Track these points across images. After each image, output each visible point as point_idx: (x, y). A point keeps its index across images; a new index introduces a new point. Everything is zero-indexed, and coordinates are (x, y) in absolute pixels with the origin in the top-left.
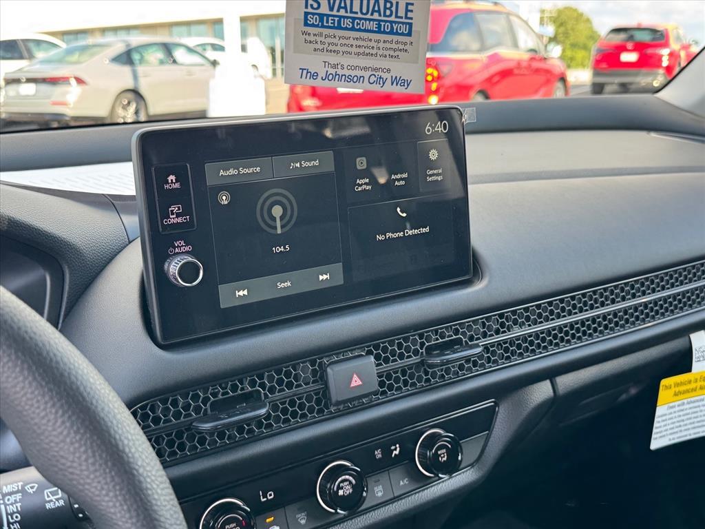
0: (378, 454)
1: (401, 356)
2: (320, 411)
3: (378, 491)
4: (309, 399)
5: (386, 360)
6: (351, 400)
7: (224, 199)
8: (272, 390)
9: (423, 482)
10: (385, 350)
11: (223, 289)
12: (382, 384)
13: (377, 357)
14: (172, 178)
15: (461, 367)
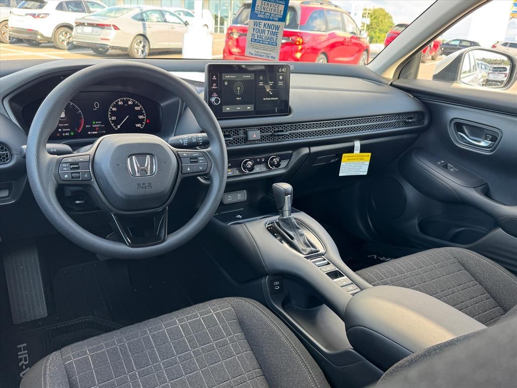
0: (258, 160)
1: (267, 132)
2: (245, 143)
3: (258, 169)
4: (242, 139)
5: (263, 132)
6: (253, 141)
7: (226, 83)
8: (234, 135)
9: (270, 170)
10: (263, 130)
11: (224, 107)
12: (261, 138)
13: (261, 131)
14: (214, 77)
15: (283, 138)
